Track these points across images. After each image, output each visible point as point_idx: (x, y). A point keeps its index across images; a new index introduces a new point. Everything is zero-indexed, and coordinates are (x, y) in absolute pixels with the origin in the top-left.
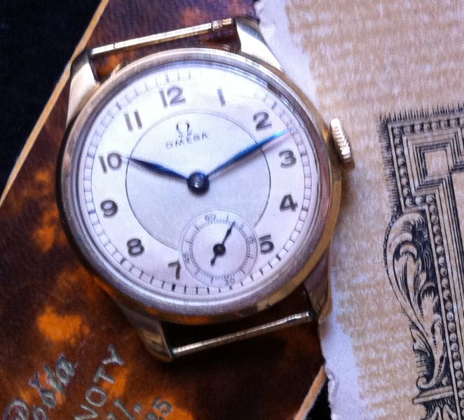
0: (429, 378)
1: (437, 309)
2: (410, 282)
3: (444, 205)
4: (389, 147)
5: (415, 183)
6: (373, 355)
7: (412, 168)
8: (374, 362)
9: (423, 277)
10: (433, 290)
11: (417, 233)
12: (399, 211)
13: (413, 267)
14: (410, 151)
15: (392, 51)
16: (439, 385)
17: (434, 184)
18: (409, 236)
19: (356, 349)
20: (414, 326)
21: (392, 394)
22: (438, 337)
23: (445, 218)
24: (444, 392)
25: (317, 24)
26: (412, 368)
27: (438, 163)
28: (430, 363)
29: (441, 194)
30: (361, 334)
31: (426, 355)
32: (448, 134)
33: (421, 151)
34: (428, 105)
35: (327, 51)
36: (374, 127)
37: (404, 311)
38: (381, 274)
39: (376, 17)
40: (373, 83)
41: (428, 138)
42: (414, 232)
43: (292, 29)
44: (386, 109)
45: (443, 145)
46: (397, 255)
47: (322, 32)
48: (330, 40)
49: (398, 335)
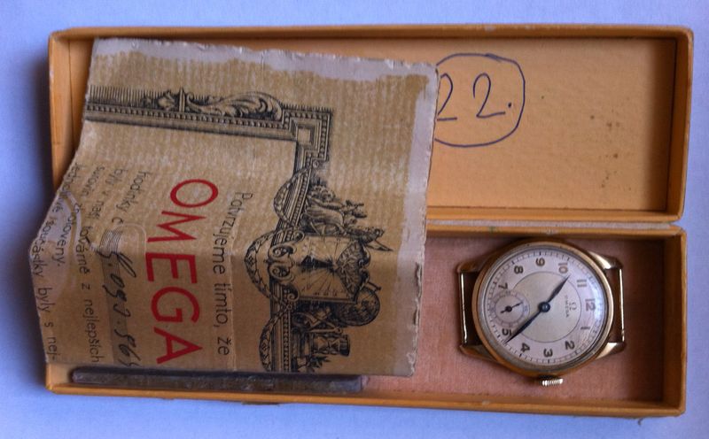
0: (192, 101)
1: (227, 115)
2: (245, 104)
3: (281, 133)
4: (318, 111)
5: (296, 121)
6: (212, 73)
7: (304, 121)
8: (209, 73)
9: (247, 112)
10: (238, 115)
11: (270, 115)
12: (283, 107)
13: (253, 107)
14: (314, 122)
15: (366, 127)
16: (186, 105)
17: (293, 131)
18: (270, 109)
19: (218, 65)
20: (222, 99)
21: (189, 77)
22: (212, 111)
23: (274, 132)
24: (182, 106)
25: (389, 90)
26: (200, 92)
27: (303, 136)
28: (199, 103)
29: (287, 133)
30: (225, 70)
31: (204, 102)
32: (317, 146)
33: (312, 129)
34: (334, 138)
35: (374, 93)
36: (330, 106)
37: (231, 96)
38: (253, 89)
39: (385, 123)
40: (352, 112)
41: (318, 134)
42: (271, 113)
43: (389, 77)
44: (338, 115)
45: (312, 140)
46: (261, 100)
47: (384, 93)
48: (379, 93)
49: (219, 90)
